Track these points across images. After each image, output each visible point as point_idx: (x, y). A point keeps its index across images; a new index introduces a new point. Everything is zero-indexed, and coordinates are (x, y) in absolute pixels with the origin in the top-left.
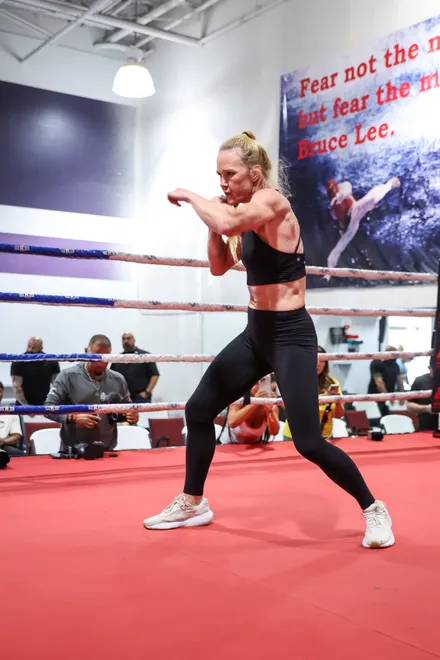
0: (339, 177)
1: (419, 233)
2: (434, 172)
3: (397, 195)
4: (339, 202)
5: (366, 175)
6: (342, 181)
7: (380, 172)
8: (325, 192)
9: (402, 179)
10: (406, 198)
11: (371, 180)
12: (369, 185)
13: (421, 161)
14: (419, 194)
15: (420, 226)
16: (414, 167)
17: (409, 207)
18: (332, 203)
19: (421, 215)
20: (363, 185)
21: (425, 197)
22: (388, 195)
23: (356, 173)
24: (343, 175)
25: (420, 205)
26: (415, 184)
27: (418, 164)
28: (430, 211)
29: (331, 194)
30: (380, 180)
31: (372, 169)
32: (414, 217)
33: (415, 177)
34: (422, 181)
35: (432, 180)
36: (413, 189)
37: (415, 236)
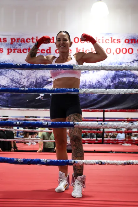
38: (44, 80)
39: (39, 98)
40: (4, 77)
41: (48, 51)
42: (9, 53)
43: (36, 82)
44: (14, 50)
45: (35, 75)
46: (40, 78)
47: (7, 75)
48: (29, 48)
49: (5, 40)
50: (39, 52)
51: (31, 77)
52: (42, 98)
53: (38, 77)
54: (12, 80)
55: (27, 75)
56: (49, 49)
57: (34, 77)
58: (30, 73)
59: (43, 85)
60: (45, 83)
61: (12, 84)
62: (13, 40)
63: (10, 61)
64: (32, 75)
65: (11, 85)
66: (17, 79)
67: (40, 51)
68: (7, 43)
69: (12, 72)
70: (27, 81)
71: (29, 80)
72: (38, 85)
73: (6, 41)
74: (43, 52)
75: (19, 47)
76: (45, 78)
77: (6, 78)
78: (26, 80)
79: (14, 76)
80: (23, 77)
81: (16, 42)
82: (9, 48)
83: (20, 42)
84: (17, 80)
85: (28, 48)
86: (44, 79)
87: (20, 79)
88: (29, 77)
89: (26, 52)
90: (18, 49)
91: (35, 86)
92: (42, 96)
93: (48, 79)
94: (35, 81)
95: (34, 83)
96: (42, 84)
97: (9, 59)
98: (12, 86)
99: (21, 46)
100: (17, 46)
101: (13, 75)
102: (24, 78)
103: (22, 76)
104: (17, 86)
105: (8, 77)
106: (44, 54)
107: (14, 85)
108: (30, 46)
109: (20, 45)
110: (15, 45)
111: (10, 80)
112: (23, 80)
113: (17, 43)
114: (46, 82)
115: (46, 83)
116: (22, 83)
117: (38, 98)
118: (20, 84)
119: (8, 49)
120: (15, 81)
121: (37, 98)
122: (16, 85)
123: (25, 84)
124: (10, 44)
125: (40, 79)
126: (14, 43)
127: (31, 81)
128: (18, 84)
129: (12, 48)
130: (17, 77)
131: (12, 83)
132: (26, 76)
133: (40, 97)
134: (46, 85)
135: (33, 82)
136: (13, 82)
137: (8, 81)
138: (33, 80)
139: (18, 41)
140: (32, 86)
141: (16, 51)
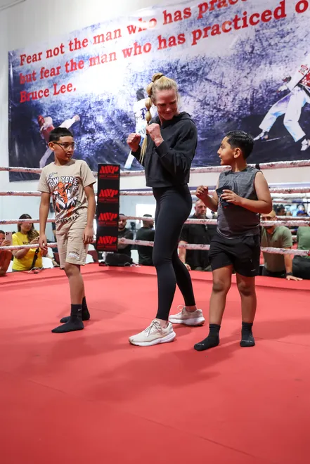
0: (45, 114)
1: (91, 147)
2: (98, 113)
3: (78, 125)
4: (45, 129)
5: (60, 113)
6: (47, 116)
7: (68, 111)
8: (37, 123)
9: (81, 116)
10: (84, 127)
11: (63, 116)
12: (63, 119)
13: (92, 106)
14: (91, 125)
15: (92, 144)
16: (88, 110)
17: (86, 132)
18: (41, 129)
19: (92, 137)
20: (59, 119)
21: (94, 127)
22: (73, 125)
23: (54, 112)
24: (47, 113)
25: (91, 131)
26: (88, 119)
27: (90, 108)
28: (97, 135)
29: (41, 124)
30: (69, 116)
31: (64, 110)
32: (88, 138)
33: (88, 115)
34: (92, 118)
35: (98, 117)
36: (87, 122)
37: (89, 149)
38: (271, 91)
39: (261, 138)
40: (188, 98)
41: (279, 13)
42: (197, 41)
43: (252, 98)
44: (206, 30)
45: (249, 82)
46: (260, 87)
47: (193, 94)
48: (236, 16)
49: (188, 12)
50: (258, 21)
51: (241, 88)
52: (266, 137)
53: (256, 85)
54: (204, 103)
55: (233, 84)
56: (280, 6)
57: (248, 87)
58: (239, 79)
59: (267, 104)
60: (273, 98)
61: (202, 111)
62: (204, 8)
63: (199, 58)
64: (244, 84)
65: (201, 115)
66: (213, 97)
67: (260, 18)
68: (192, 17)
69: (202, 84)
70: (234, 99)
71: (236, 98)
72: (256, 106)
73: (190, 14)
74: (267, 18)
75: (216, 20)
76: (272, 86)
77: (192, 100)
78: (230, 98)
79: (206, 92)
80: (226, 91)
81: (208, 11)
82: (197, 28)
83: (216, 8)
84: (213, 100)
85: (234, 18)
86: (269, 87)
87: (219, 99)
88: (236, 90)
89: (231, 29)
90: (213, 27)
91: (251, 108)
92: (266, 133)
93: (279, 85)
94: (249, 97)
95: (249, 103)
96: (267, 101)
97: (197, 55)
98: (203, 116)
99: (220, 18)
100: (211, 19)
101: (204, 90)
102: (228, 94)
103: (223, 89)
104: (212, 116)
105: (195, 98)
106: (268, 23)
107: (207, 113)
108: (238, 12)
109: (217, 16)
110: (207, 18)
111: (199, 104)
112: (224, 98)
113: (211, 13)
114: (274, 94)
115: (275, 96)
116: (222, 108)
117: (257, 138)
118: (219, 110)
119: (194, 33)
120: (209, 104)
121: (255, 139)
122: (211, 113)
123: (230, 108)
124: (196, 19)
125: (260, 91)
126: (204, 14)
127: (241, 99)
128: (215, 111)
129: (201, 28)
130: (212, 95)
131: (204, 109)
132: (230, 87)
133: (262, 135)
134: (274, 102)
135: (246, 99)
136: (205, 107)
137: (195, 108)
138: (245, 96)
139: (212, 8)
140: (244, 109)
141: (209, 31)
